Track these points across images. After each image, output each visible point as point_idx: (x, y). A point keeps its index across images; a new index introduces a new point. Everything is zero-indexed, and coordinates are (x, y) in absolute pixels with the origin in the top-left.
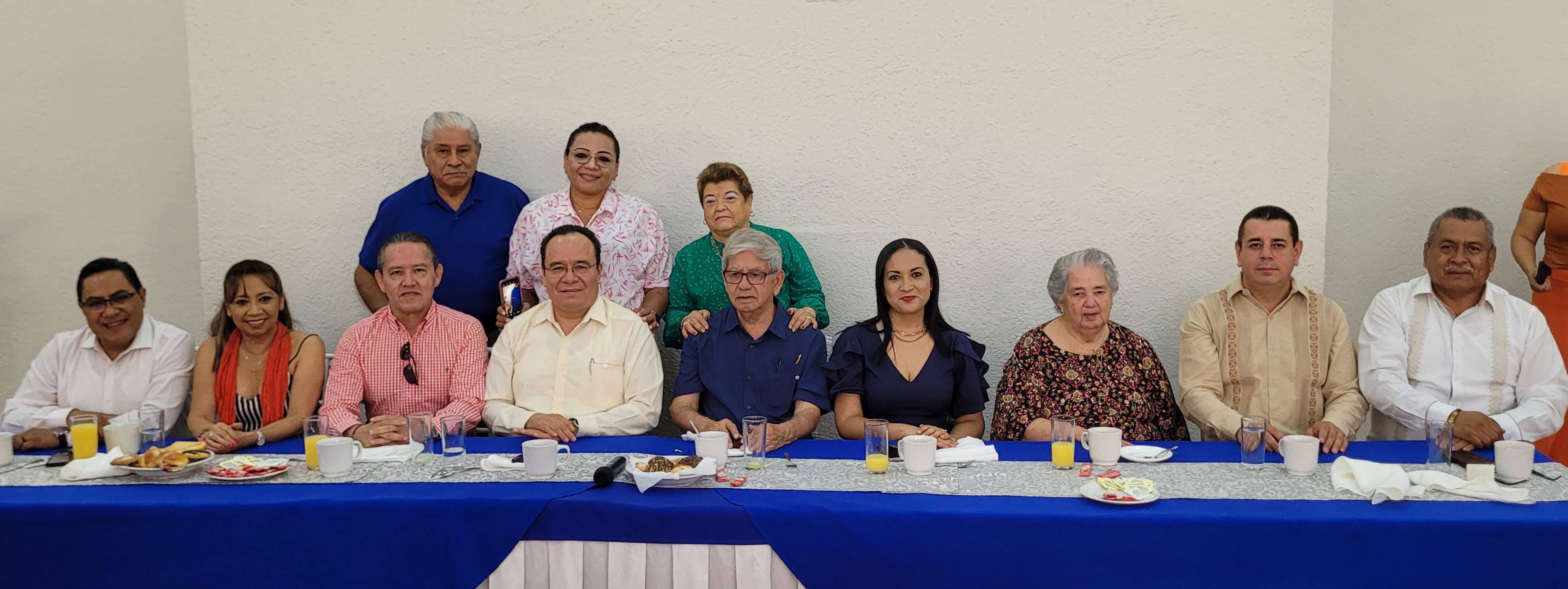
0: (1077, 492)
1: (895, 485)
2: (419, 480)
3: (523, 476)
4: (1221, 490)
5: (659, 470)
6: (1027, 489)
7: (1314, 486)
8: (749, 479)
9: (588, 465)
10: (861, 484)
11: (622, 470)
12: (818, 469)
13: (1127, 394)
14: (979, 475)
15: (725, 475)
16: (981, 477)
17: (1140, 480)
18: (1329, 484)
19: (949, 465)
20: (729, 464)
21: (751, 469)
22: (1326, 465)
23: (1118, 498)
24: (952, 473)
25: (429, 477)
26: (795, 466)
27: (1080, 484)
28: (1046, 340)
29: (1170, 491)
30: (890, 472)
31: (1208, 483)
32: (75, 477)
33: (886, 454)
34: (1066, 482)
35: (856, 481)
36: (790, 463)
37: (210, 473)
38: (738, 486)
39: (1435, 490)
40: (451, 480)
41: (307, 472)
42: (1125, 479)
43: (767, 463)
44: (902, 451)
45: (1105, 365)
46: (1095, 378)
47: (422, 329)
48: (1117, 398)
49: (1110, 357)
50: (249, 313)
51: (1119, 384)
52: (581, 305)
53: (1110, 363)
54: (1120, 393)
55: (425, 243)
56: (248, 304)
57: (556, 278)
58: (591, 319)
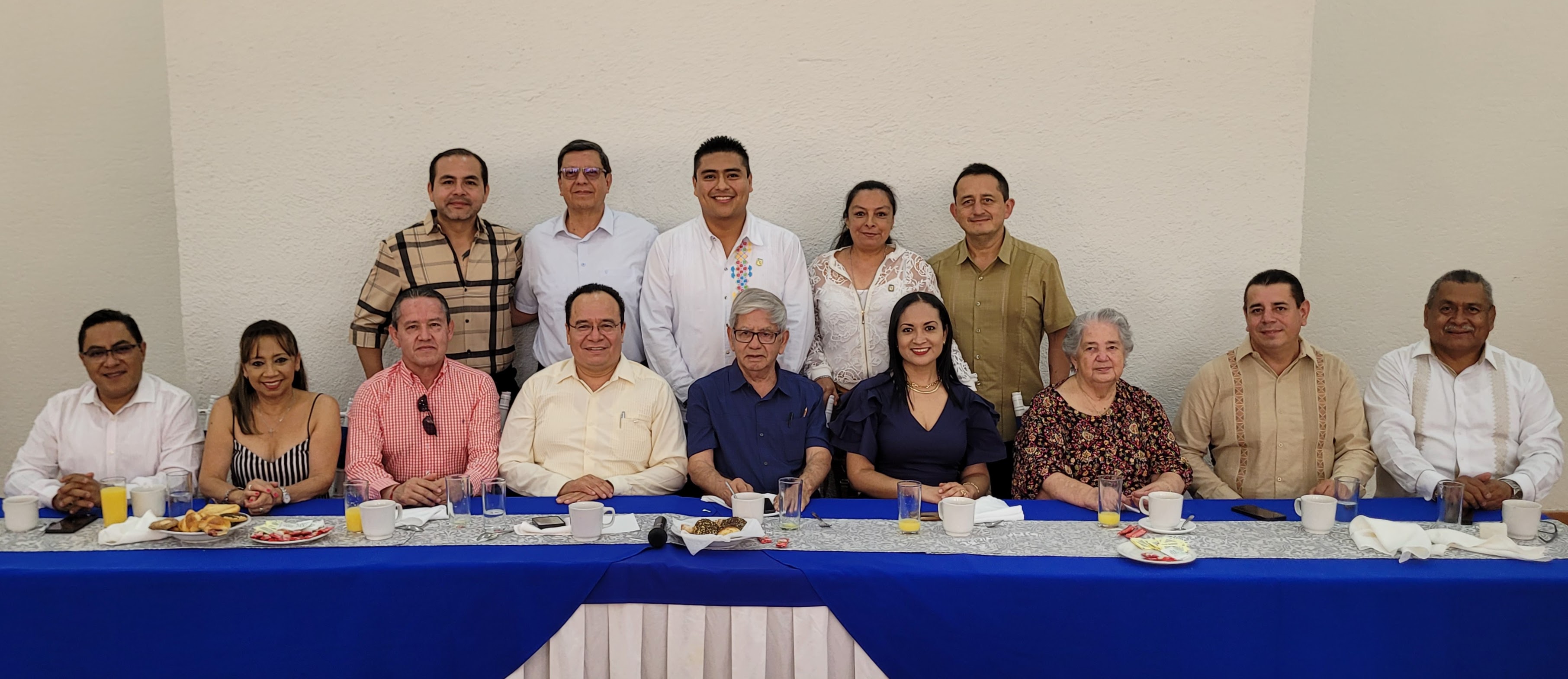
0: (1114, 552)
1: (936, 545)
2: (466, 543)
4: (1250, 549)
5: (706, 533)
6: (1064, 549)
7: (1337, 545)
8: (791, 540)
10: (903, 545)
11: (668, 530)
12: (852, 529)
13: (1133, 451)
14: (1011, 535)
15: (768, 538)
18: (1352, 543)
20: (765, 524)
22: (1344, 525)
23: (1159, 558)
24: (984, 533)
25: (475, 539)
26: (829, 526)
27: (1113, 544)
28: (1061, 400)
29: (1203, 551)
30: (925, 532)
31: (1234, 542)
32: (114, 542)
34: (1098, 541)
36: (822, 524)
37: (253, 538)
38: (784, 547)
39: (1453, 548)
40: (499, 543)
41: (348, 535)
42: (1157, 539)
43: (800, 523)
44: (942, 512)
45: (1115, 422)
46: (1106, 437)
47: (437, 382)
48: (1124, 456)
49: (1119, 415)
50: (264, 375)
51: (1126, 442)
52: (606, 363)
53: (1119, 420)
54: (1127, 451)
55: (439, 298)
56: (264, 365)
57: (581, 336)
58: (619, 378)
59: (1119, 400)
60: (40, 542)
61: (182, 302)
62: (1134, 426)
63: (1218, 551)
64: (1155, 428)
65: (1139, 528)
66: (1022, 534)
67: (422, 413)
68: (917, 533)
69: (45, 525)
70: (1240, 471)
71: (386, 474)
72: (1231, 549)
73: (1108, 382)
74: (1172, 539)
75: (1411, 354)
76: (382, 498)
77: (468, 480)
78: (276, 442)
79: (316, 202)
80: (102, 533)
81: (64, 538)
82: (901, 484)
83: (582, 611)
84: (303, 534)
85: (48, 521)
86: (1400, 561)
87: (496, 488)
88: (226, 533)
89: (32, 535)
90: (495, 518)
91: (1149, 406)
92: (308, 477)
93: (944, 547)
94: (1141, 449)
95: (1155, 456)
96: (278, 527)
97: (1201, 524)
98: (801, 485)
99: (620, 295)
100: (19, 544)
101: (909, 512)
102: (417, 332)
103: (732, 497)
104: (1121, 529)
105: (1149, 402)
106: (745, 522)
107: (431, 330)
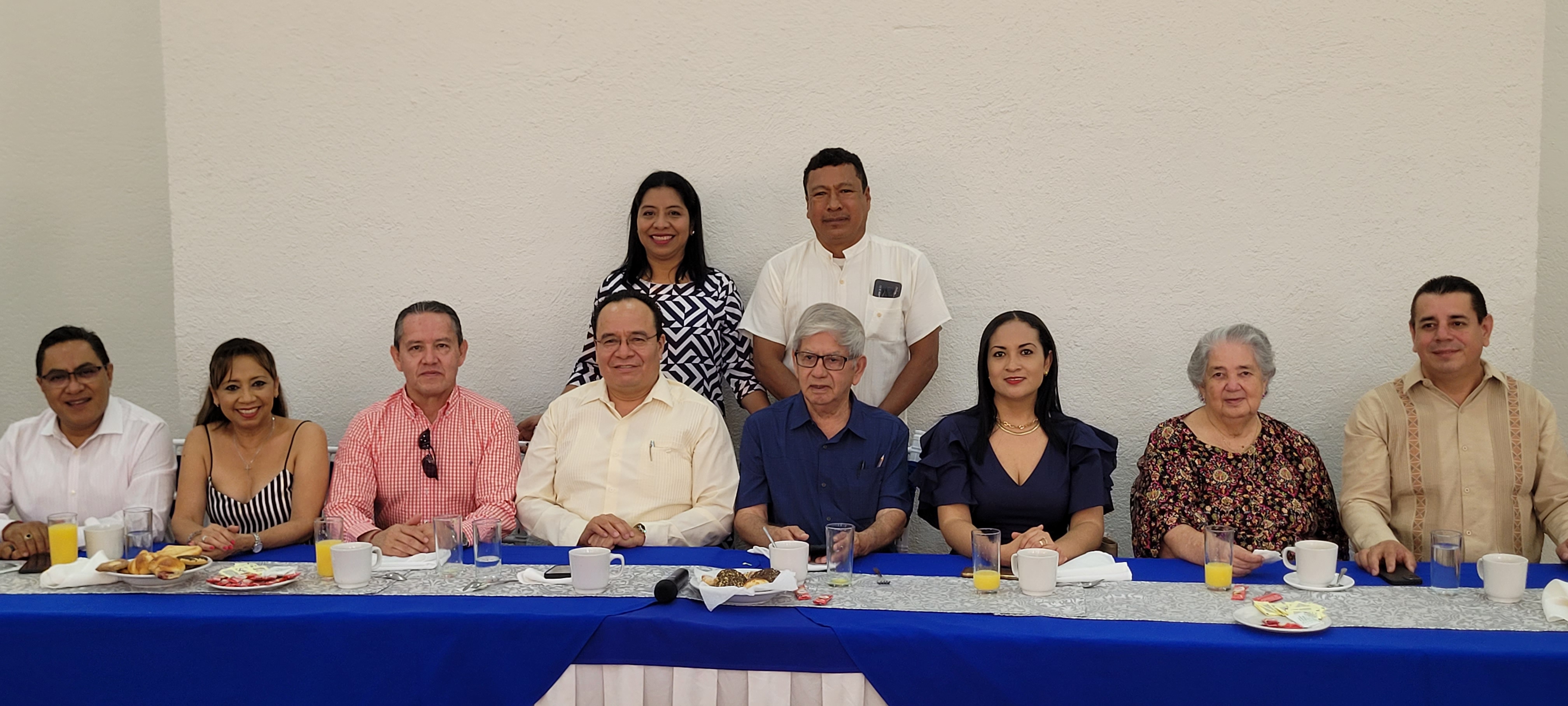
0: (1230, 618)
1: (1010, 606)
2: (449, 593)
3: (569, 590)
4: (1406, 618)
5: (729, 585)
6: (1168, 614)
7: (1520, 615)
8: (835, 596)
9: (644, 579)
10: (969, 605)
11: (684, 585)
12: (916, 587)
13: (1285, 502)
14: (1109, 597)
15: (805, 592)
16: (1112, 599)
17: (1307, 604)
18: (1540, 613)
19: (1071, 585)
20: (809, 579)
21: (836, 586)
22: (1534, 593)
23: (1281, 624)
24: (1076, 594)
25: (461, 590)
28: (1189, 433)
29: (1344, 619)
30: (1002, 591)
31: (1390, 610)
32: (56, 585)
33: (997, 571)
35: (962, 601)
36: (879, 579)
37: (211, 582)
38: (824, 605)
40: (485, 593)
41: (317, 582)
43: (854, 579)
45: (1259, 465)
46: (1247, 481)
47: (443, 414)
48: (1273, 505)
49: (1265, 456)
50: (239, 401)
51: (1276, 488)
53: (1264, 462)
54: (1277, 500)
55: (449, 313)
57: (608, 353)
58: (655, 400)
59: (1265, 437)
61: (176, 321)
62: (1284, 470)
63: (1364, 620)
66: (1123, 596)
67: (423, 451)
71: (370, 520)
78: (253, 480)
83: (569, 674)
84: (264, 581)
88: (177, 577)
93: (1020, 608)
96: (241, 571)
102: (421, 353)
103: (770, 545)
107: (437, 352)
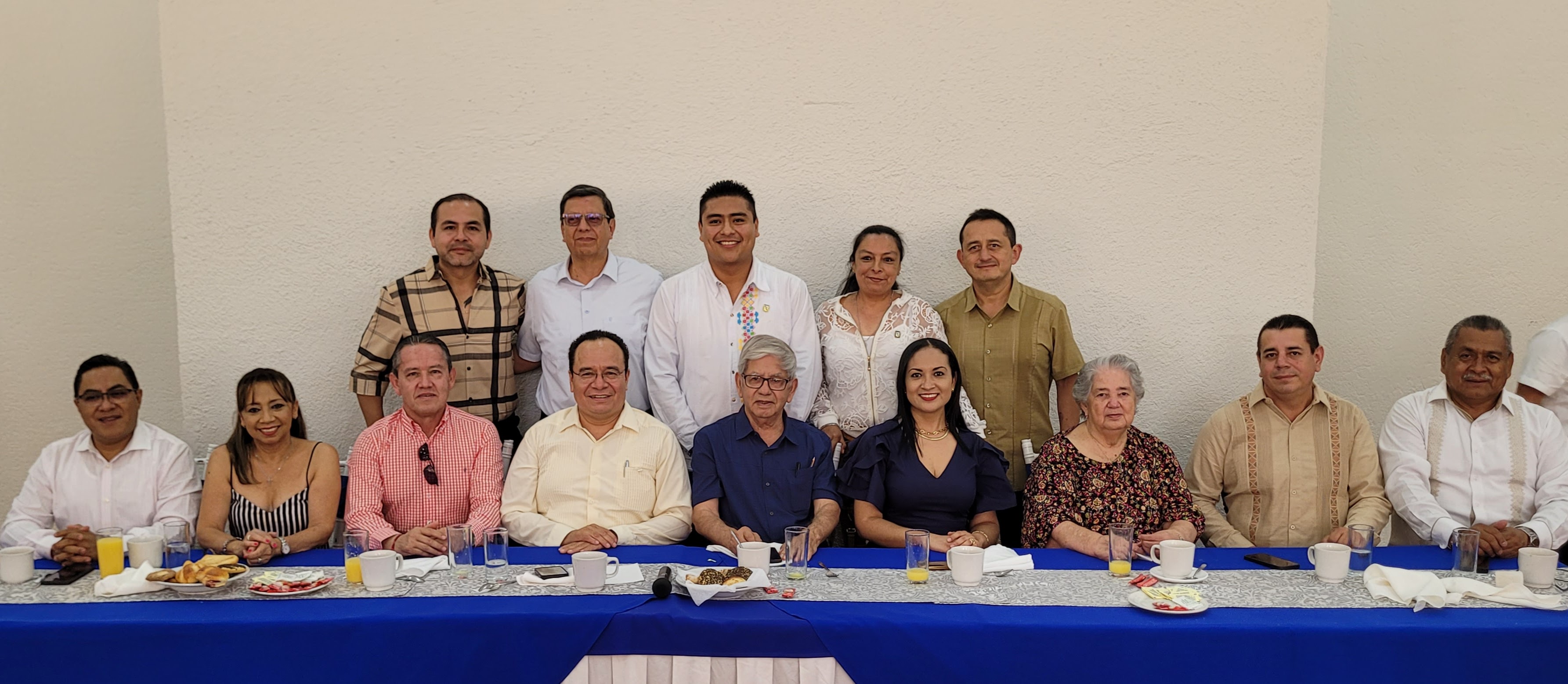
0: (1125, 601)
1: (944, 595)
2: (468, 594)
4: (1263, 598)
5: (711, 583)
6: (1074, 598)
7: (1351, 594)
8: (797, 590)
10: (911, 595)
11: (672, 581)
12: (860, 579)
13: (1145, 500)
14: (1020, 585)
15: (774, 588)
16: (1023, 586)
18: (1366, 593)
19: (987, 575)
21: (794, 579)
22: (1358, 574)
23: (1170, 608)
24: (994, 584)
25: (477, 590)
26: (836, 576)
27: (1124, 593)
28: (1071, 447)
29: (1215, 600)
30: (931, 581)
31: (1247, 591)
32: (111, 595)
34: (1109, 591)
36: (829, 573)
37: (251, 589)
38: (790, 597)
39: (1468, 597)
40: (500, 593)
41: (348, 586)
42: (1169, 588)
43: (807, 572)
44: (951, 562)
45: (1126, 469)
46: (1117, 484)
47: (438, 430)
48: (1135, 504)
49: (1130, 462)
50: (261, 421)
51: (1137, 489)
52: (610, 411)
53: (1130, 466)
54: (1138, 499)
55: (440, 344)
56: (260, 412)
57: (584, 383)
58: (623, 426)
59: (1130, 446)
60: (36, 594)
61: (180, 350)
62: (1145, 473)
63: (1231, 600)
64: (1167, 475)
65: (1151, 577)
66: (1032, 584)
67: (423, 462)
68: (925, 583)
69: (41, 576)
70: (1253, 519)
71: (386, 524)
72: (1244, 598)
73: (1119, 428)
74: (1184, 588)
75: (1427, 400)
76: (384, 548)
77: (469, 530)
78: (275, 491)
79: (315, 248)
80: (98, 585)
81: (60, 590)
82: (909, 533)
83: (585, 665)
84: (303, 586)
85: (43, 573)
86: (1415, 610)
87: (498, 538)
88: (224, 584)
89: (27, 587)
90: (499, 568)
91: (1161, 452)
92: (307, 527)
93: (953, 598)
94: (1153, 497)
95: (1167, 503)
96: (276, 578)
97: (1213, 573)
98: (808, 535)
99: (624, 342)
100: (13, 595)
101: (917, 562)
102: (417, 379)
103: (738, 546)
104: (1132, 579)
105: (1160, 449)
106: (750, 572)
107: (431, 377)
